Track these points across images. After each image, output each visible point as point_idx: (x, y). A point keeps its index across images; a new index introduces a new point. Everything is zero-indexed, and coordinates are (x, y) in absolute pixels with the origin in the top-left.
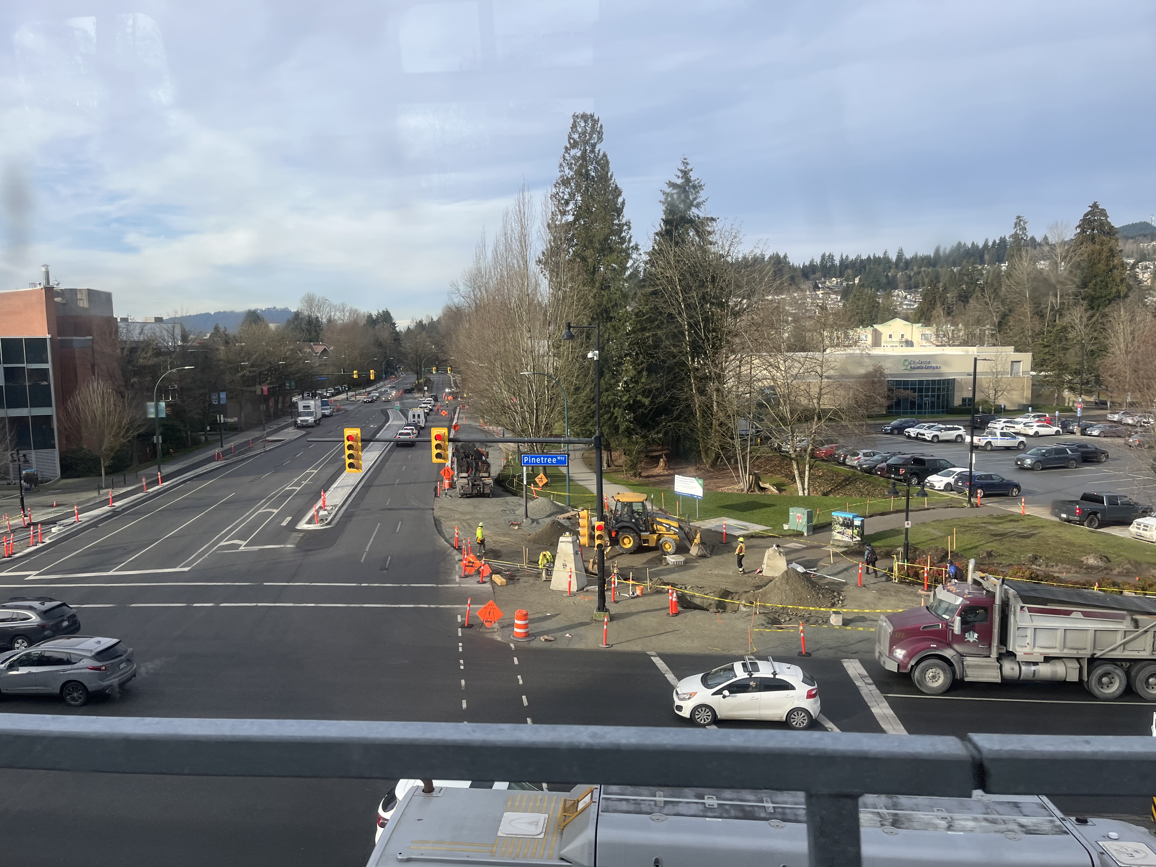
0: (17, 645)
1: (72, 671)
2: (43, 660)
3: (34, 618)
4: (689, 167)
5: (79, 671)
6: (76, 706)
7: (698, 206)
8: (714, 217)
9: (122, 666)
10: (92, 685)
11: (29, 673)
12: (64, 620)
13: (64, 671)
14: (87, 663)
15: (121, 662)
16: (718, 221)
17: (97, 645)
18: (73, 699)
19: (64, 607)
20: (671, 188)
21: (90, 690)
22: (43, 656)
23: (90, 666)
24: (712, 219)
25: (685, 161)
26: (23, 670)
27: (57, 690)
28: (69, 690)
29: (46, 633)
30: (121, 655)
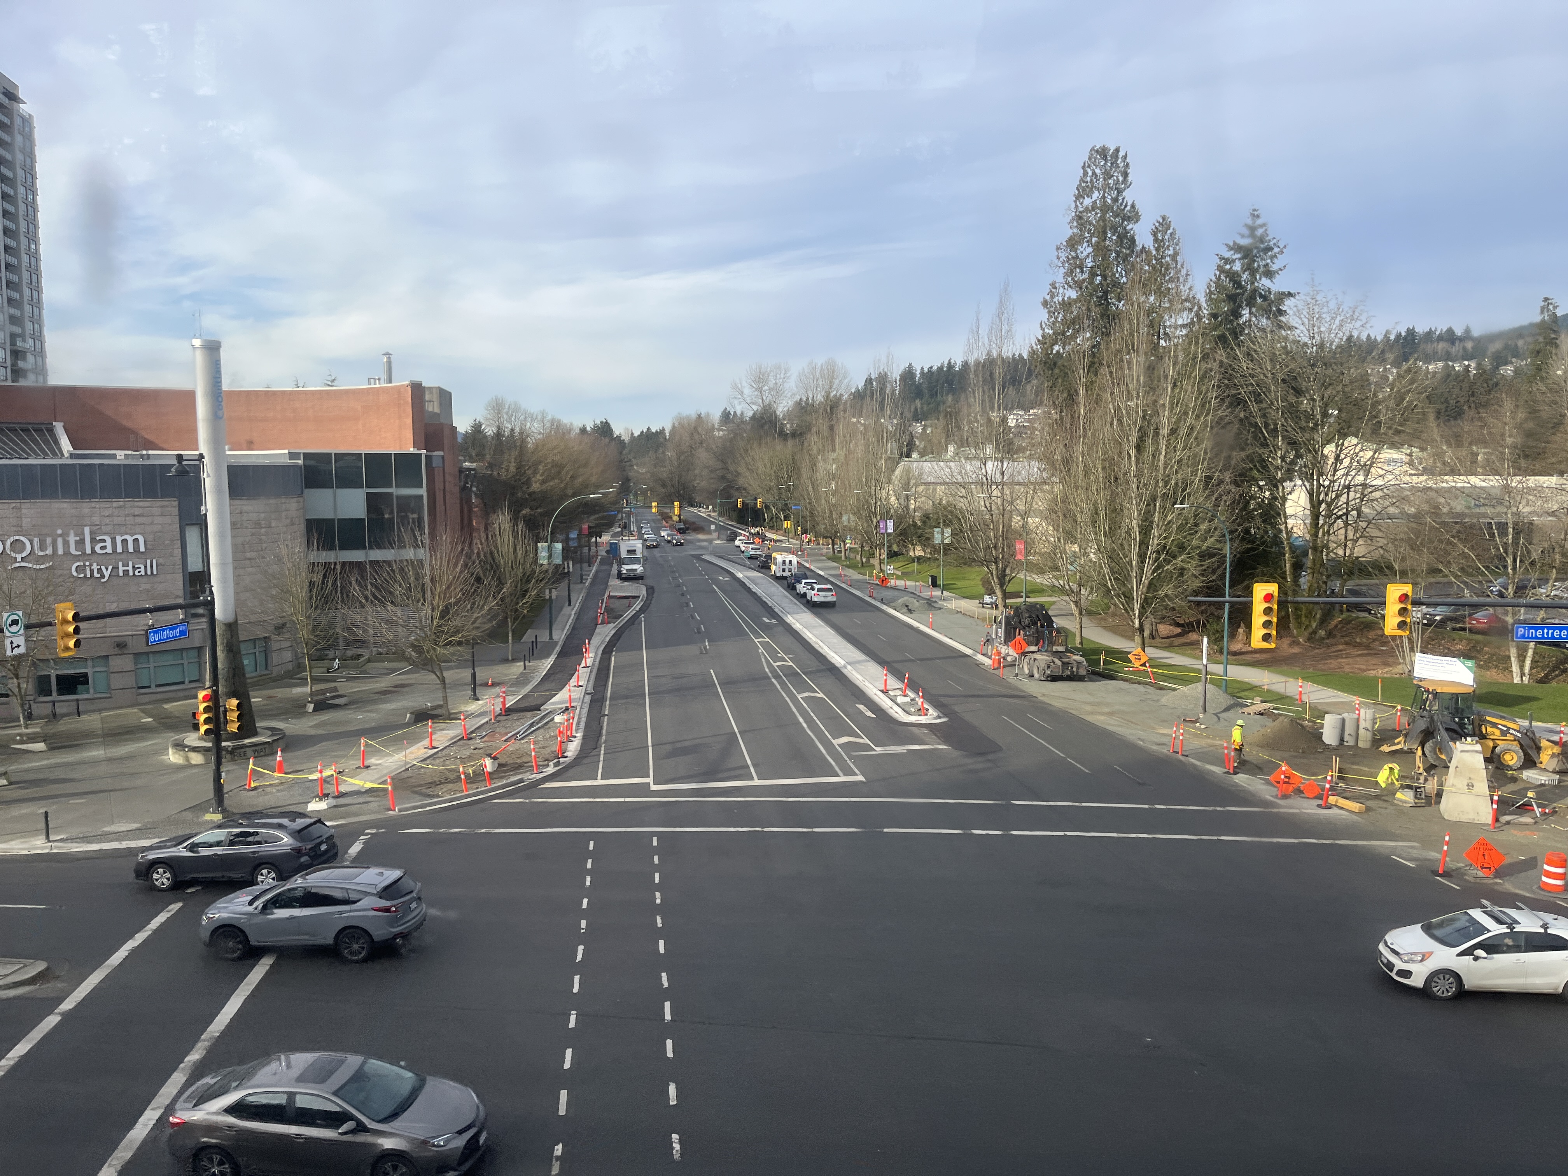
0: (260, 878)
1: (352, 914)
2: (311, 899)
3: (286, 839)
4: (1259, 222)
5: (361, 913)
6: (357, 962)
7: (1269, 274)
8: (1292, 292)
9: (413, 906)
10: (379, 933)
11: (292, 918)
12: (321, 843)
13: (341, 913)
14: (367, 902)
15: (410, 902)
16: (1297, 297)
17: (381, 878)
18: (353, 953)
19: (318, 824)
20: (1232, 252)
21: (376, 939)
22: (310, 892)
23: (376, 906)
24: (1290, 294)
25: (1256, 213)
26: (281, 913)
27: (330, 941)
28: (346, 943)
29: (303, 859)
30: (412, 892)
